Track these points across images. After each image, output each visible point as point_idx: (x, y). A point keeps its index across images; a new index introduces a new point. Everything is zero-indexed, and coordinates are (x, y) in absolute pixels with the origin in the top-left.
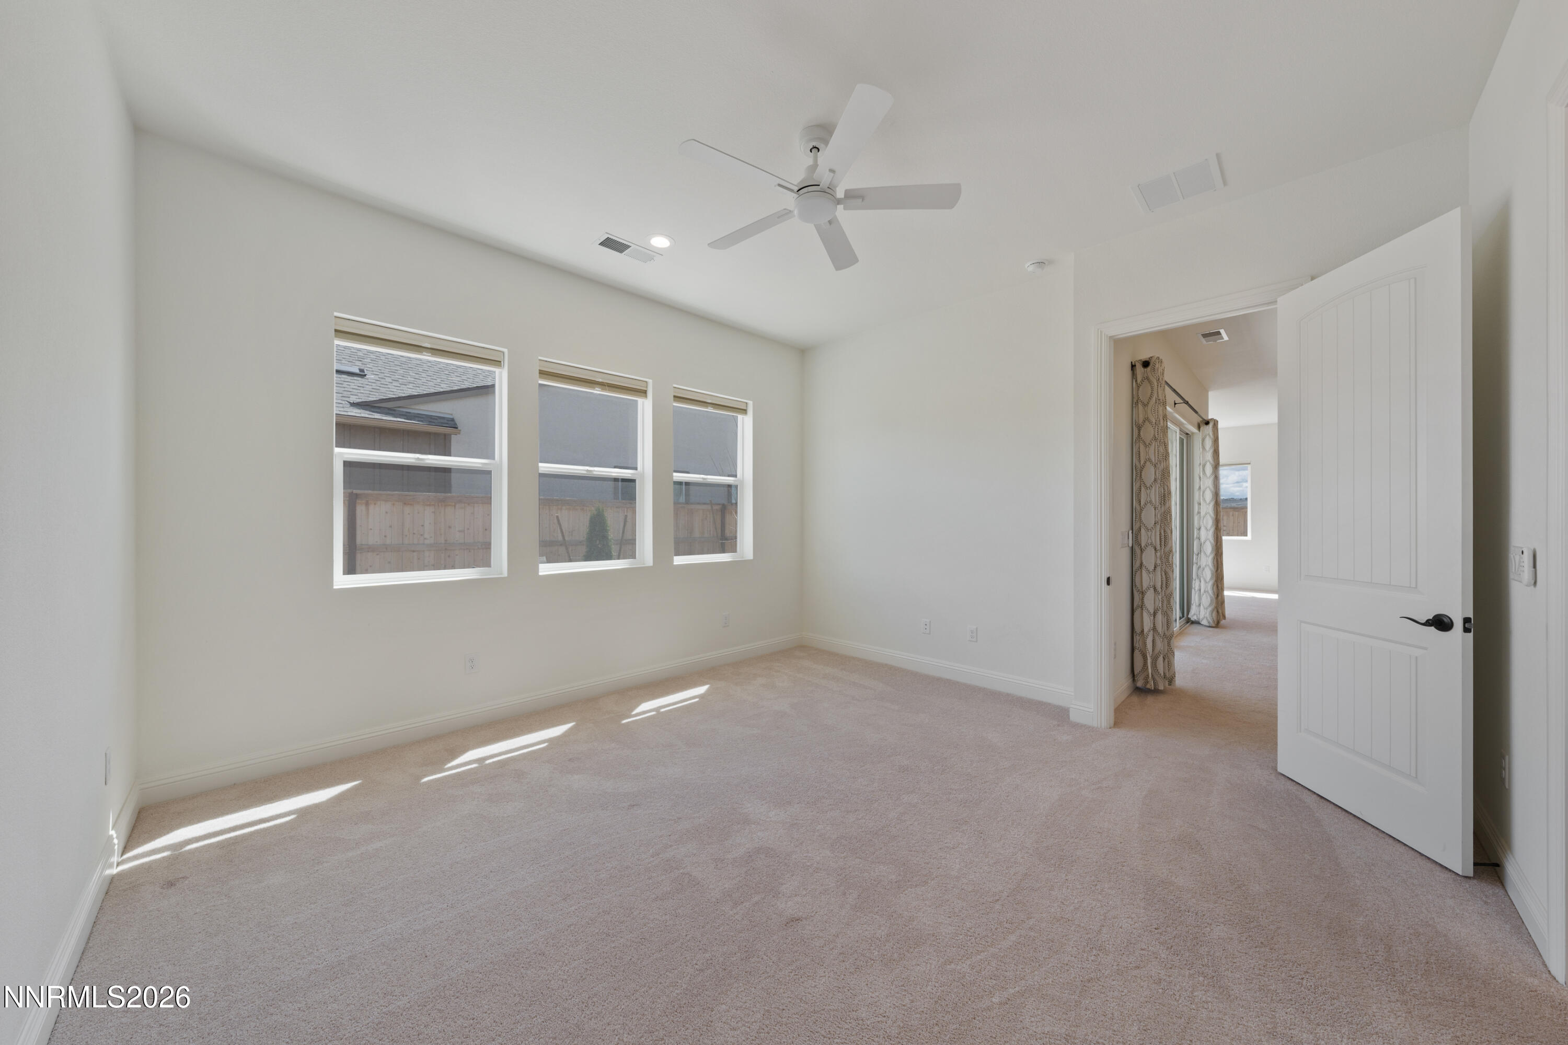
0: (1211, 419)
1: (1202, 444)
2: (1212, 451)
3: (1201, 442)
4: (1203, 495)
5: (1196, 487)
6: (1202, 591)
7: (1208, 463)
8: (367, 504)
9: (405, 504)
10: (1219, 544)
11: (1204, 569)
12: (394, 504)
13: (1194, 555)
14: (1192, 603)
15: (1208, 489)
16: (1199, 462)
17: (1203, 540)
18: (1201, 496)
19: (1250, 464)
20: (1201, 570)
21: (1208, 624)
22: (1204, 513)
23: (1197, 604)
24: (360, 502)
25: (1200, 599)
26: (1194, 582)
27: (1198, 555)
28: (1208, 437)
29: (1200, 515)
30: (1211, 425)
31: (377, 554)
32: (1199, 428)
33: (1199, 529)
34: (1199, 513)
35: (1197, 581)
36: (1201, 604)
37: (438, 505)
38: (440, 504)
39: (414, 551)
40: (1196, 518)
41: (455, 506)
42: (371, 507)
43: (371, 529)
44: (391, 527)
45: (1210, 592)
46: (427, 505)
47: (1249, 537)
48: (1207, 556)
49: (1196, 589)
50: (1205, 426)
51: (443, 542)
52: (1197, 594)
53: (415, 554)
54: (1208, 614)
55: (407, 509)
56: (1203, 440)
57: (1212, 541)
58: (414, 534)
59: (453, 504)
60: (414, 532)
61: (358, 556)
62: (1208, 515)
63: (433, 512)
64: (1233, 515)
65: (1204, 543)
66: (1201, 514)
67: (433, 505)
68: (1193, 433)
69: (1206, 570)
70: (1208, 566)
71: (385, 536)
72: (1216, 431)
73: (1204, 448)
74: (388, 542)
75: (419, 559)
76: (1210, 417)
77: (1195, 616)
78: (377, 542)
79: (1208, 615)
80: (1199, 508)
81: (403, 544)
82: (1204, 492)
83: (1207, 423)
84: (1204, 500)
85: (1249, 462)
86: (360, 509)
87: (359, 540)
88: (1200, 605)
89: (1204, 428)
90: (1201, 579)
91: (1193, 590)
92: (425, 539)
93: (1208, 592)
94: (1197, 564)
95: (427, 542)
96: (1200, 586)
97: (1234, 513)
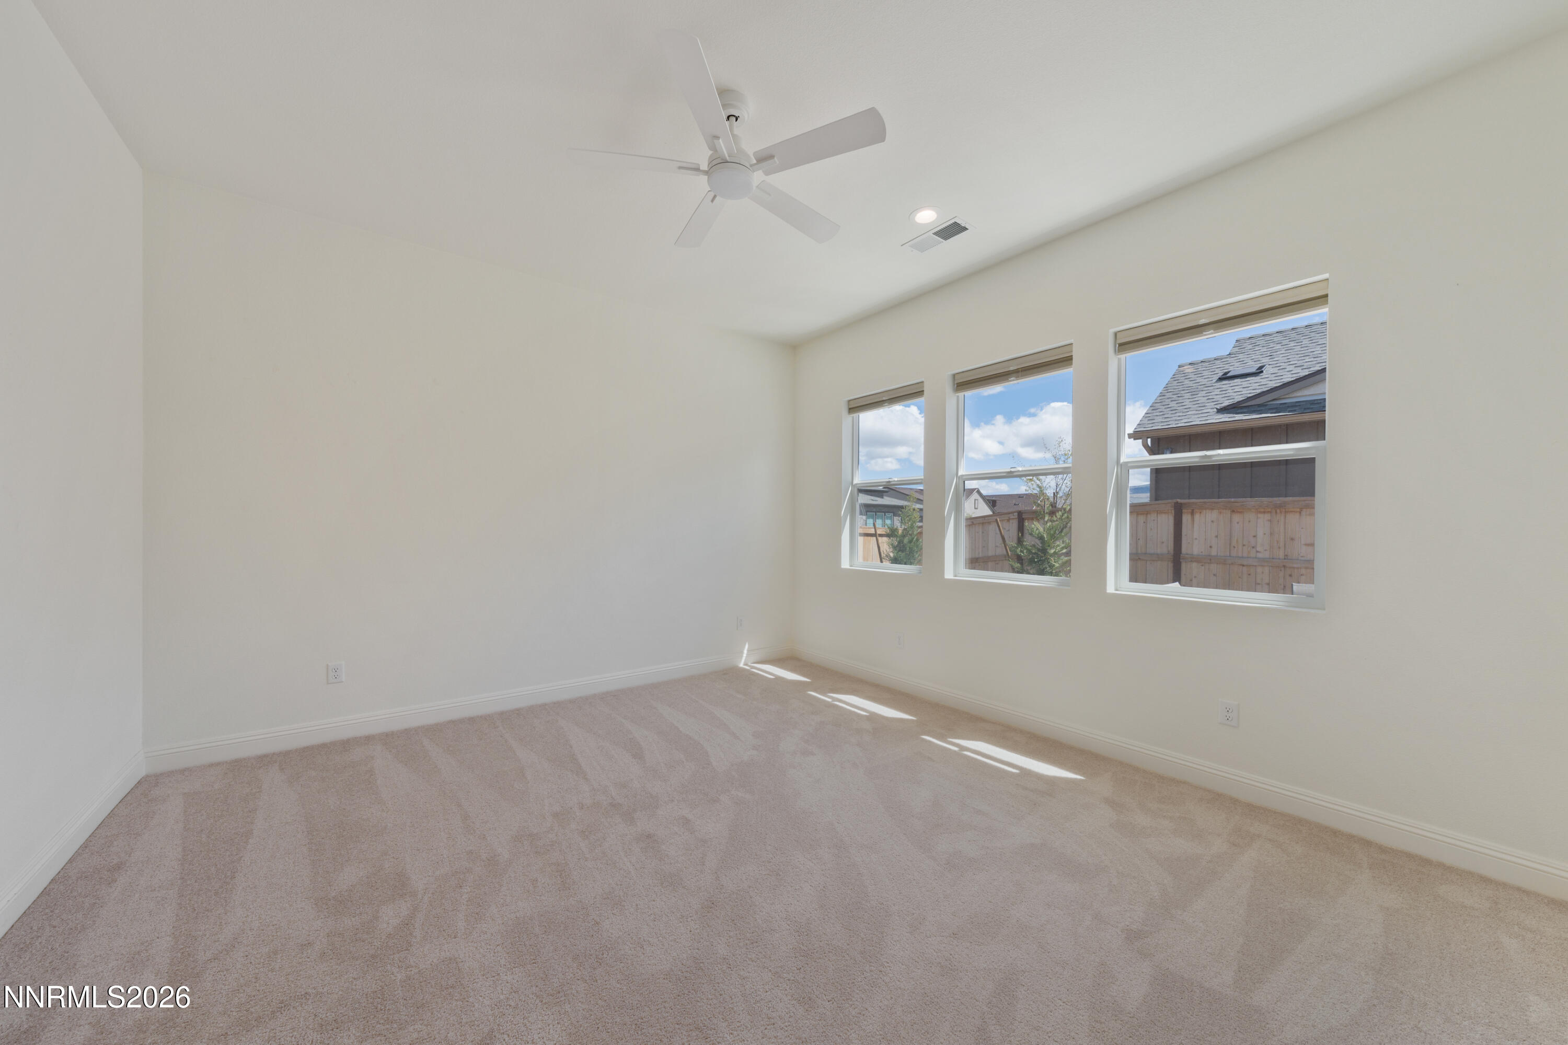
8: (1192, 513)
9: (1233, 511)
12: (1220, 513)
24: (1185, 511)
31: (1202, 565)
37: (1276, 512)
38: (1278, 511)
39: (1243, 566)
41: (1300, 513)
42: (1197, 516)
43: (1196, 539)
44: (1217, 537)
46: (1260, 512)
51: (1282, 556)
53: (1245, 569)
55: (1237, 518)
58: (1244, 545)
59: (1298, 510)
60: (1244, 544)
61: (1183, 565)
63: (1269, 520)
67: (1268, 512)
71: (1211, 547)
74: (1214, 553)
75: (1249, 575)
78: (1202, 552)
81: (1230, 556)
86: (1186, 518)
87: (1184, 549)
92: (1257, 552)
95: (1260, 555)
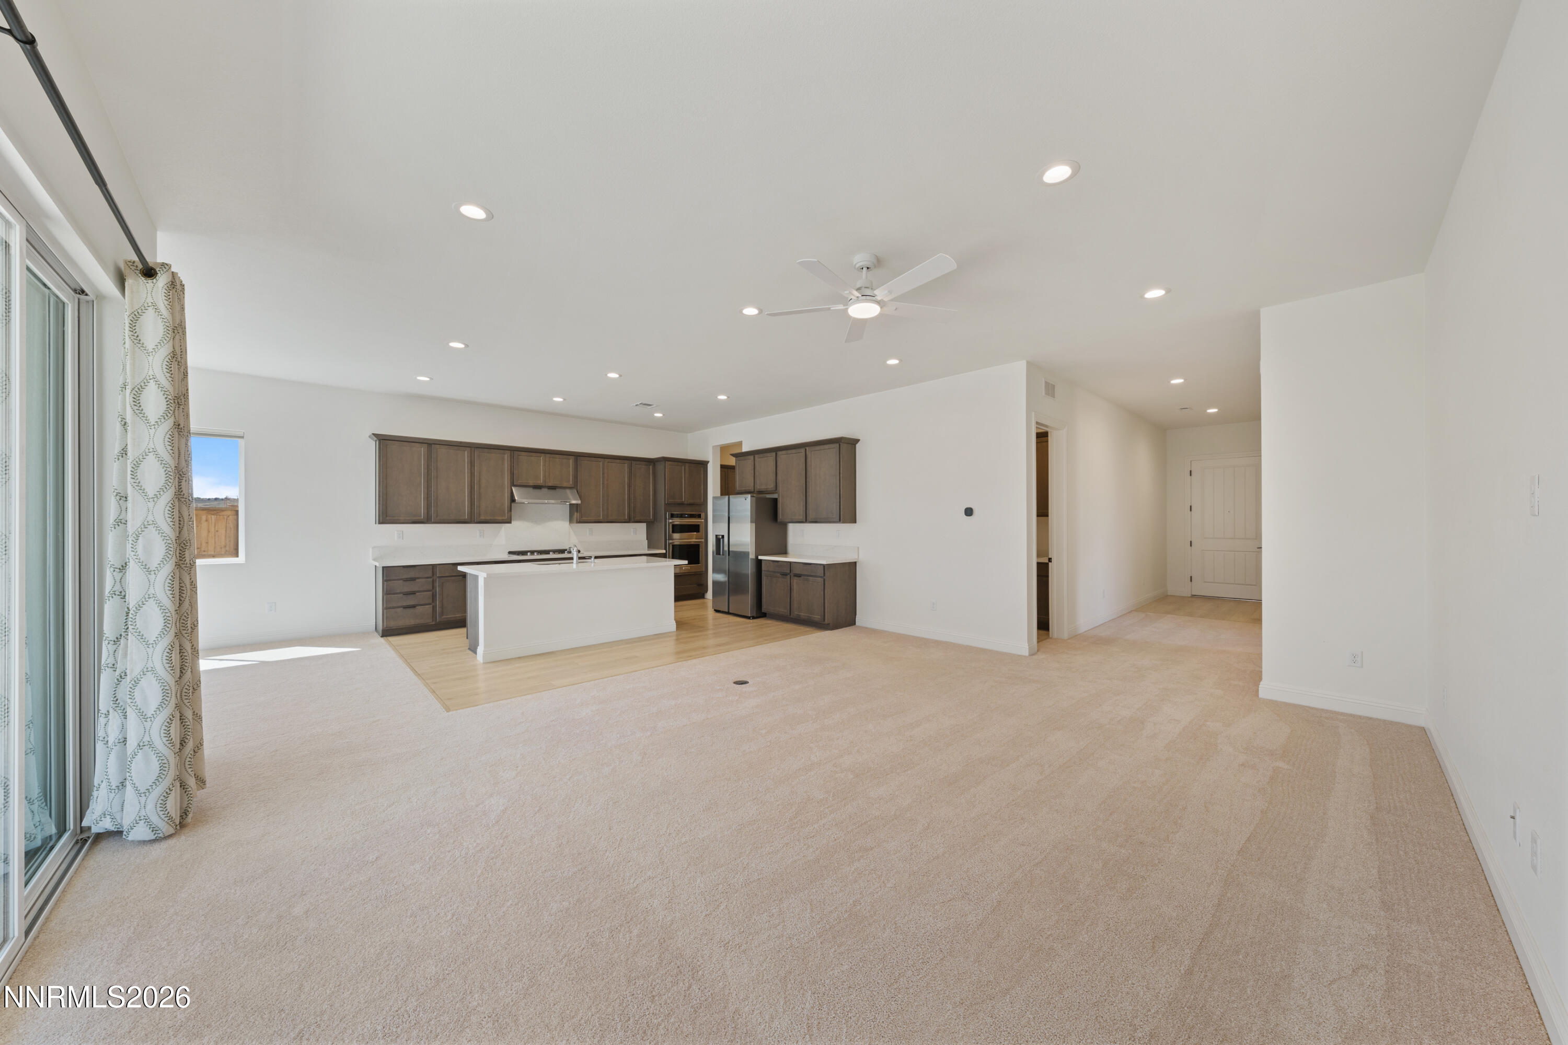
0: (163, 265)
1: (133, 328)
2: (164, 352)
3: (127, 322)
4: (133, 474)
5: (113, 448)
6: (132, 744)
7: (152, 386)
10: (186, 604)
11: (136, 682)
13: (105, 643)
14: (96, 781)
15: (151, 456)
16: (121, 382)
17: (133, 598)
18: (129, 476)
19: (243, 437)
20: (127, 682)
21: (148, 835)
22: (139, 523)
23: (114, 784)
25: (124, 765)
26: (102, 721)
27: (117, 641)
28: (151, 311)
29: (125, 530)
30: (162, 280)
32: (121, 281)
33: (123, 568)
34: (121, 522)
35: (115, 720)
36: (128, 783)
40: (111, 539)
45: (159, 742)
47: (241, 558)
48: (148, 645)
49: (111, 739)
50: (142, 279)
52: (113, 757)
54: (150, 806)
56: (135, 318)
57: (167, 603)
62: (152, 531)
64: (207, 520)
65: (139, 607)
66: (129, 524)
68: (101, 297)
69: (143, 683)
70: (153, 670)
72: (177, 308)
73: (136, 339)
76: (160, 259)
77: (108, 819)
79: (151, 811)
80: (123, 510)
82: (137, 465)
83: (149, 273)
84: (138, 486)
85: (241, 434)
88: (123, 784)
89: (136, 283)
90: (129, 710)
91: (99, 746)
93: (151, 745)
94: (114, 667)
96: (123, 728)
97: (209, 516)
